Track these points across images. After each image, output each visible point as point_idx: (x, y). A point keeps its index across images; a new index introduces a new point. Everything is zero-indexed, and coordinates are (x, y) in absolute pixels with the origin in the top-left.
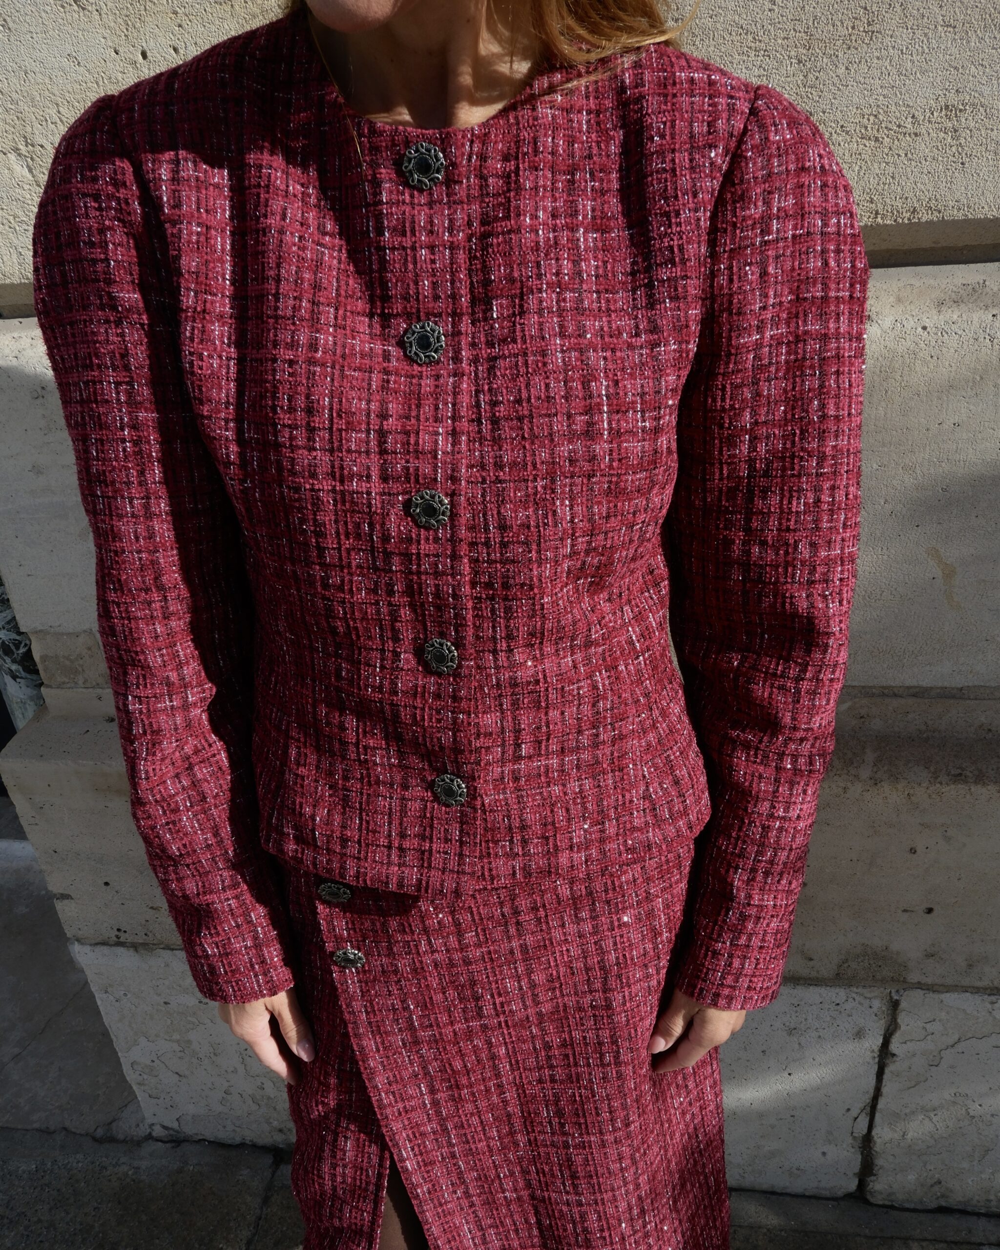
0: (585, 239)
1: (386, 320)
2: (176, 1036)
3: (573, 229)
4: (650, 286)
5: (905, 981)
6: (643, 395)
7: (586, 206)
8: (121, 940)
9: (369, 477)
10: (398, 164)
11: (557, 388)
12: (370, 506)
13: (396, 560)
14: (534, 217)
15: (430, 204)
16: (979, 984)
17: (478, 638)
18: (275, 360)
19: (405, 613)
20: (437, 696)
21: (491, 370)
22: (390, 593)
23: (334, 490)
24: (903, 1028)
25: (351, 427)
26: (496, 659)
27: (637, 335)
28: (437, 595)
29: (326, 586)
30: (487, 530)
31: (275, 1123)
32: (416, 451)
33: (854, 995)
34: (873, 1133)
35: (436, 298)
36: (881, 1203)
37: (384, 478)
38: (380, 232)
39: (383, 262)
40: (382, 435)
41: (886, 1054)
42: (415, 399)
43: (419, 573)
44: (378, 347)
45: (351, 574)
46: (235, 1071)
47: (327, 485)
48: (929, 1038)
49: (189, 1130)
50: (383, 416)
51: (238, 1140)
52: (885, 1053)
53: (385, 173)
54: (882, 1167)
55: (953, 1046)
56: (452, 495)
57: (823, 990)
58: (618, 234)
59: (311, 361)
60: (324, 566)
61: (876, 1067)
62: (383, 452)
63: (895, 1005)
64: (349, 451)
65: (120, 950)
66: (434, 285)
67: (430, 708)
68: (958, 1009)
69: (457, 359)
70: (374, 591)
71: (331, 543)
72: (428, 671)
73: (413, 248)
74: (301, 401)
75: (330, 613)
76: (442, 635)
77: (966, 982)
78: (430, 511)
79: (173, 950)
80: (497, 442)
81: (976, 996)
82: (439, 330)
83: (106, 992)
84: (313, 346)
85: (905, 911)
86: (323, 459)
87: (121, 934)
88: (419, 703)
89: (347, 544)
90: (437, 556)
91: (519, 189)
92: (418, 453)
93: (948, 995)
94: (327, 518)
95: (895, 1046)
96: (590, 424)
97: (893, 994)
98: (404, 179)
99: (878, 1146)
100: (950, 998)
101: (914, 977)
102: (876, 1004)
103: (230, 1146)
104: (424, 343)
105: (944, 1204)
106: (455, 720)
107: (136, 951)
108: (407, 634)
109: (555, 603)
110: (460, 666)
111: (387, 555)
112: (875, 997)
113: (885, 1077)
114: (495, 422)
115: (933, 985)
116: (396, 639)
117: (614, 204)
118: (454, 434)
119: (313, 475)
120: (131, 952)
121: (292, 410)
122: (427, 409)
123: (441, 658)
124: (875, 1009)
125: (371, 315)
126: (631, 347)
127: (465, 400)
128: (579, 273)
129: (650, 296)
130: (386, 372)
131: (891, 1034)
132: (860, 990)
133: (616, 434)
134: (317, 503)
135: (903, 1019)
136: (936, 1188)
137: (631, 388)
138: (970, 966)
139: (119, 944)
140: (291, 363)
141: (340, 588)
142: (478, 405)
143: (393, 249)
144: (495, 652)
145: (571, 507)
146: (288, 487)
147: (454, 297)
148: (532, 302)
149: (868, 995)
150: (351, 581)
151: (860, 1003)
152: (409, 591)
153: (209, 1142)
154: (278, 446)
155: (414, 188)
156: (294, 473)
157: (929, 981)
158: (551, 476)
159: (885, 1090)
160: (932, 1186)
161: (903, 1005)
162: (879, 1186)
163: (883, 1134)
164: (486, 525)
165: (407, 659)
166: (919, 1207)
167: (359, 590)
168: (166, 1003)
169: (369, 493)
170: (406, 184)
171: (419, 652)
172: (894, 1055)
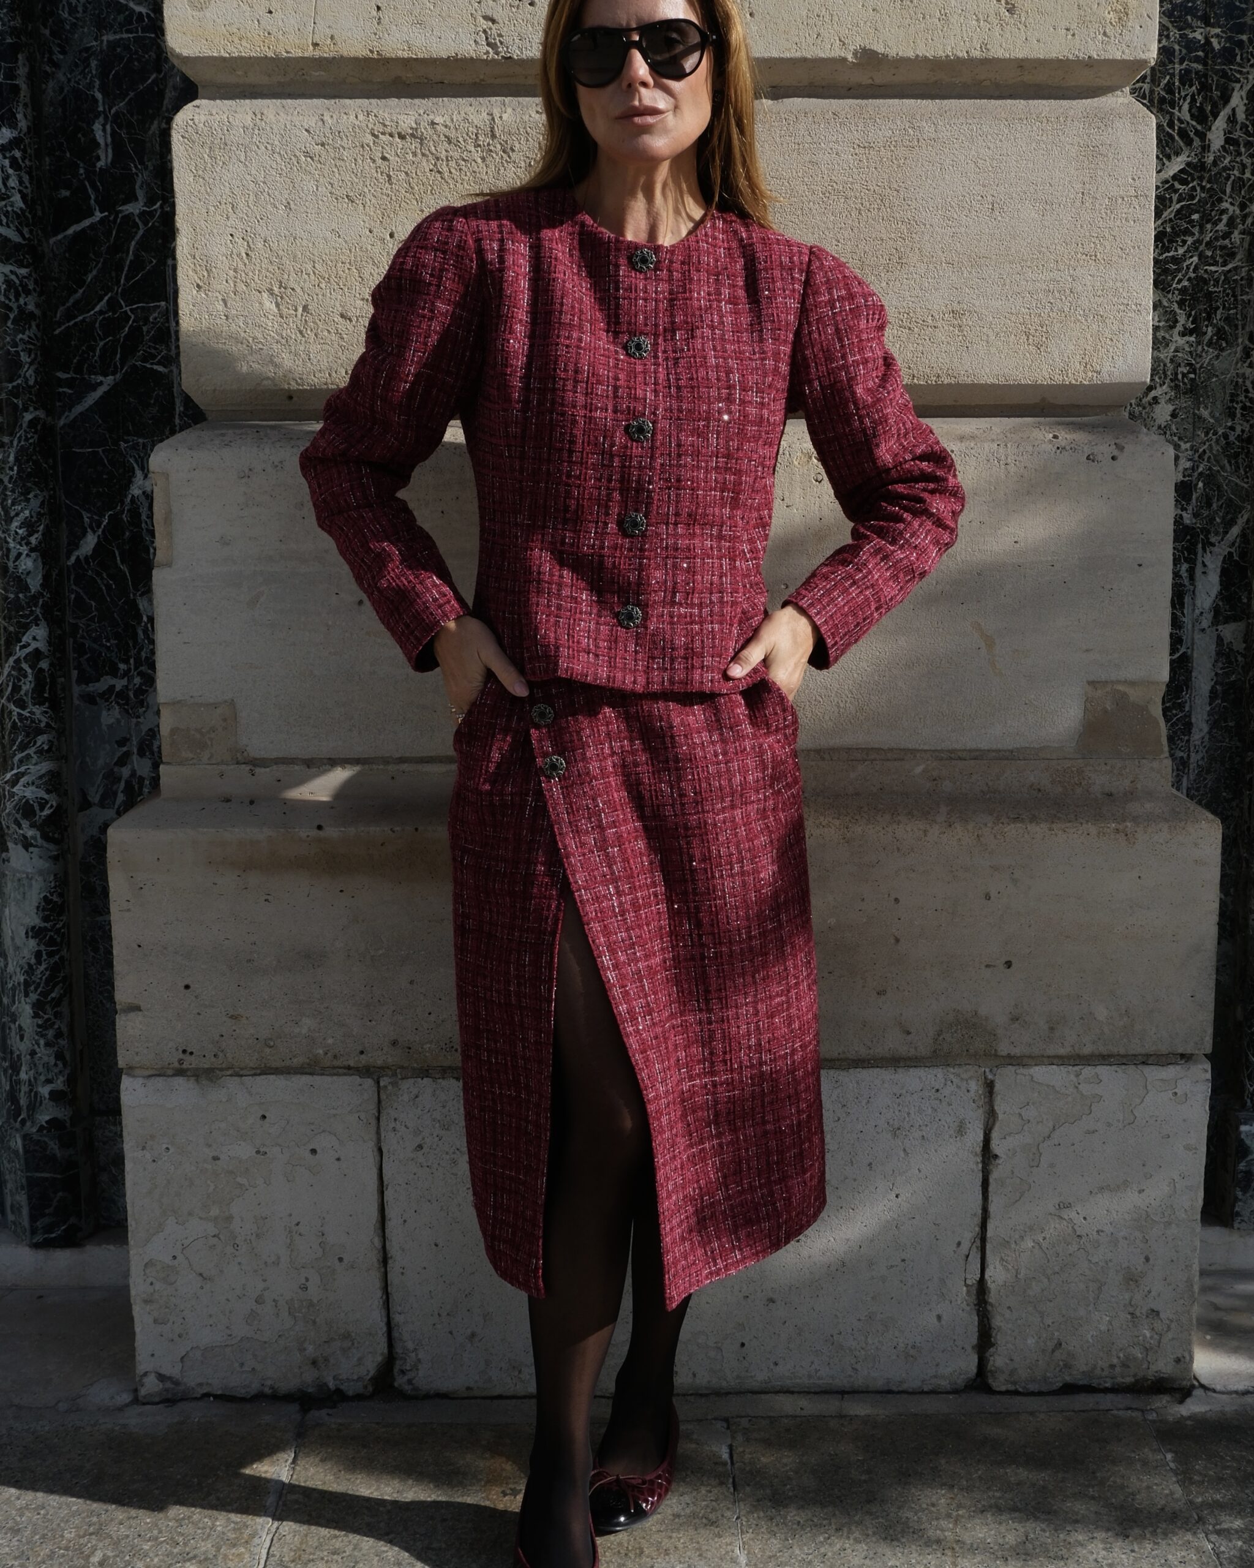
0: (726, 307)
1: (616, 334)
2: (215, 1211)
3: (720, 301)
4: (761, 331)
5: (996, 1056)
6: (757, 384)
7: (726, 292)
8: (184, 1066)
9: (607, 410)
10: (630, 259)
11: (712, 375)
12: (605, 426)
13: (616, 459)
14: (699, 294)
15: (646, 279)
16: (1062, 1051)
17: (658, 513)
18: (557, 344)
19: (616, 496)
20: (630, 550)
21: (676, 364)
22: (610, 480)
23: (585, 417)
24: (1001, 1116)
25: (599, 382)
26: (667, 529)
27: (754, 354)
28: (638, 482)
29: (569, 476)
30: (670, 446)
31: (310, 1349)
32: (635, 398)
33: (952, 1077)
34: (986, 1276)
35: (646, 325)
36: (1003, 1388)
37: (615, 411)
38: (617, 289)
39: (617, 306)
40: (616, 388)
41: (989, 1159)
42: (632, 374)
43: (630, 467)
44: (612, 347)
45: (586, 468)
46: (277, 1263)
47: (582, 413)
48: (1025, 1127)
49: (192, 1380)
50: (617, 379)
51: (255, 1388)
52: (987, 1154)
53: (623, 261)
54: (1000, 1328)
55: (1049, 1137)
56: (654, 423)
57: (921, 1072)
58: (744, 306)
59: (579, 347)
60: (570, 462)
61: (981, 1175)
62: (616, 397)
63: (990, 1086)
64: (597, 394)
65: (180, 1081)
66: (646, 318)
67: (625, 557)
68: (1048, 1086)
69: (656, 357)
70: (600, 480)
71: (578, 447)
72: (625, 535)
73: (636, 299)
74: (571, 366)
75: (568, 496)
76: (637, 510)
77: (1051, 1051)
78: (641, 430)
79: (242, 1076)
80: (679, 398)
81: (1062, 1068)
82: (647, 342)
83: (144, 1148)
84: (580, 340)
85: (987, 966)
86: (581, 399)
87: (187, 1057)
88: (618, 554)
89: (588, 449)
90: (641, 457)
91: (691, 280)
92: (636, 399)
93: (1037, 1068)
94: (578, 433)
95: (996, 1146)
96: (730, 394)
97: (988, 1073)
98: (632, 265)
99: (992, 1298)
100: (1041, 1073)
101: (1004, 1049)
102: (974, 1086)
103: (243, 1400)
104: (638, 347)
105: (1068, 1379)
106: (641, 564)
107: (197, 1080)
108: (615, 510)
109: (705, 496)
110: (646, 530)
111: (612, 456)
112: (971, 1078)
113: (990, 1189)
114: (679, 388)
115: (1021, 1057)
116: (607, 514)
117: (741, 293)
118: (656, 391)
119: (574, 407)
120: (191, 1083)
121: (566, 370)
122: (640, 379)
123: (635, 524)
124: (972, 1093)
125: (608, 332)
126: (750, 359)
127: (661, 376)
128: (723, 323)
129: (761, 336)
130: (617, 359)
131: (990, 1131)
132: (956, 1070)
133: (743, 402)
134: (574, 422)
135: (1000, 1107)
136: (1057, 1354)
137: (751, 380)
138: (1052, 1029)
139: (180, 1072)
140: (567, 346)
141: (578, 477)
142: (669, 380)
143: (624, 299)
144: (667, 524)
145: (717, 438)
146: (557, 414)
147: (656, 325)
148: (698, 332)
149: (965, 1076)
150: (586, 474)
151: (958, 1087)
152: (622, 481)
153: (216, 1397)
154: (554, 390)
155: (636, 270)
156: (563, 405)
157: (1017, 1051)
158: (707, 419)
159: (992, 1208)
160: (1053, 1351)
161: (998, 1087)
162: (998, 1360)
163: (996, 1274)
164: (670, 442)
165: (612, 527)
166: (1044, 1389)
167: (591, 478)
168: (216, 1158)
169: (606, 419)
170: (634, 268)
171: (620, 523)
172: (996, 1157)
